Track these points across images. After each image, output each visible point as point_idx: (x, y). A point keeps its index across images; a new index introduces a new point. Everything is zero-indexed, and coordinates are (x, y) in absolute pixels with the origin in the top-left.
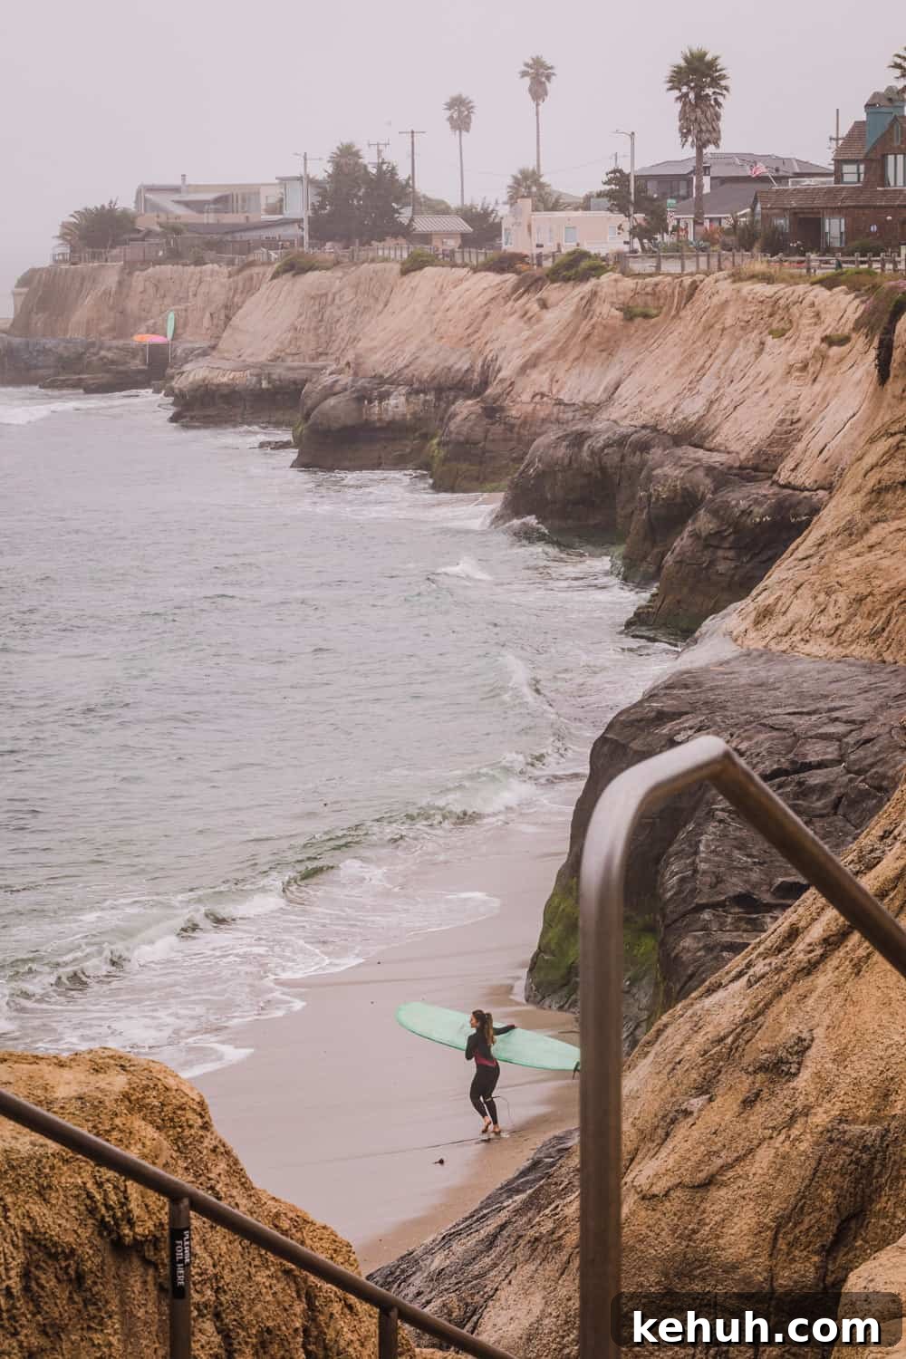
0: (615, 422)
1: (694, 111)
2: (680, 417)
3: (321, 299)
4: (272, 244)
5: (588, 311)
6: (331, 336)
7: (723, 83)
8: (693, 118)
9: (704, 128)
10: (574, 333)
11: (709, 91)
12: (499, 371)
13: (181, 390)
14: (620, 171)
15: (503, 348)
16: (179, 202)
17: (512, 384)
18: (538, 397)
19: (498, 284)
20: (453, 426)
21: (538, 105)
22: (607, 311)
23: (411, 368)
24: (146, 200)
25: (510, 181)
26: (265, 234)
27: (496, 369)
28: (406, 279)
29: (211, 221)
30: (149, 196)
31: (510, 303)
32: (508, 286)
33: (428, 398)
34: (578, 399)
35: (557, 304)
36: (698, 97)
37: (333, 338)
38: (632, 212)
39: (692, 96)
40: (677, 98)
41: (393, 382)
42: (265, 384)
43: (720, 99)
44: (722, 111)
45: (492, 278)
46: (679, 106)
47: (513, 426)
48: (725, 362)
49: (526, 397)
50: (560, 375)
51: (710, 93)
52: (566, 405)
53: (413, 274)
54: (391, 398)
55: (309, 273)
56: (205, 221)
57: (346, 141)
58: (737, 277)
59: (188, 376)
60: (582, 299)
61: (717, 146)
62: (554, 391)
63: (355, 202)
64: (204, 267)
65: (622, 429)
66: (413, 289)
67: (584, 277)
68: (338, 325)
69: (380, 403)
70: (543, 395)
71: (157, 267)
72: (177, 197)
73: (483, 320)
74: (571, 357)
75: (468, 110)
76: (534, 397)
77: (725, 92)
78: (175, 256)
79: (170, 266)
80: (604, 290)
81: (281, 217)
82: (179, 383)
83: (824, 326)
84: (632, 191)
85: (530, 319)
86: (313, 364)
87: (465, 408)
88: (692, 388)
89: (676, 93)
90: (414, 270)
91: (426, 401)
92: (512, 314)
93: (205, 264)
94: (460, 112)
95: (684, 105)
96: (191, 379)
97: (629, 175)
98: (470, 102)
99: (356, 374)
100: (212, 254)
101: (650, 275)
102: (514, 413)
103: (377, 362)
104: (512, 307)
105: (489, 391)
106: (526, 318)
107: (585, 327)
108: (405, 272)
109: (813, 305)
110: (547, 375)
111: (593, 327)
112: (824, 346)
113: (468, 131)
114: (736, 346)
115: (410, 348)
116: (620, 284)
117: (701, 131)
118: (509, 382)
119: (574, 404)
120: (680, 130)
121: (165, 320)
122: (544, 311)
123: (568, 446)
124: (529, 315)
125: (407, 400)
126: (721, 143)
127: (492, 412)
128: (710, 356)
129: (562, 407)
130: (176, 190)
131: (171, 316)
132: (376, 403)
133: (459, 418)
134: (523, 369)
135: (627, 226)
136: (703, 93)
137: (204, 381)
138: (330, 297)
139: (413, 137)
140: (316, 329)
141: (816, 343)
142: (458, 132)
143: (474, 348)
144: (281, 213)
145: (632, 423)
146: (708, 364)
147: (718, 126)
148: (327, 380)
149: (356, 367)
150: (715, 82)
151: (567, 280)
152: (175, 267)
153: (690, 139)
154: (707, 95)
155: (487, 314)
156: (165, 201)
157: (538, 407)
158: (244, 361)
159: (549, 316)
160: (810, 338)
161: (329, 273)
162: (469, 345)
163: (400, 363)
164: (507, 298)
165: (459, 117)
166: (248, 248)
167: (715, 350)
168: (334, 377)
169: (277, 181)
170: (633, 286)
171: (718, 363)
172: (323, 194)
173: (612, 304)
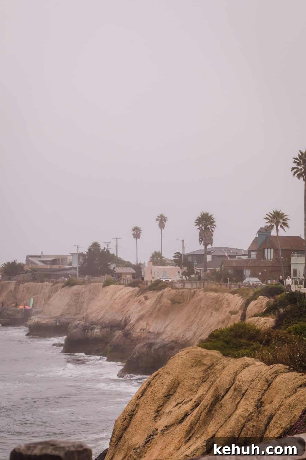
0: (163, 339)
1: (204, 233)
2: (185, 338)
3: (78, 295)
4: (66, 276)
5: (160, 301)
6: (81, 308)
7: (214, 224)
8: (203, 235)
9: (207, 238)
10: (155, 308)
11: (209, 226)
12: (130, 321)
13: (30, 325)
14: (179, 253)
15: (132, 313)
16: (40, 261)
17: (134, 325)
18: (142, 330)
19: (132, 291)
20: (113, 340)
21: (161, 230)
22: (166, 301)
23: (102, 319)
24: (29, 260)
25: (151, 256)
26: (65, 272)
27: (129, 320)
28: (104, 289)
29: (49, 267)
30: (30, 259)
31: (136, 298)
32: (136, 292)
33: (107, 330)
34: (156, 331)
35: (150, 298)
36: (205, 228)
37: (82, 308)
38: (183, 267)
39: (203, 228)
40: (198, 228)
41: (96, 324)
42: (58, 324)
43: (213, 229)
44: (213, 233)
45: (131, 289)
46: (199, 231)
47: (133, 340)
48: (200, 320)
49: (138, 330)
50: (150, 322)
51: (210, 227)
52: (151, 333)
53: (106, 287)
54: (95, 330)
55: (75, 286)
56: (47, 267)
57: (95, 241)
58: (206, 290)
59: (32, 320)
60: (158, 296)
61: (212, 245)
62: (148, 328)
63: (95, 262)
64: (44, 283)
65: (165, 342)
66: (106, 292)
67: (160, 289)
68: (83, 304)
69: (91, 331)
70: (144, 330)
71: (28, 283)
72: (40, 259)
73: (127, 303)
74: (154, 317)
75: (139, 231)
76: (141, 330)
77: (215, 227)
78: (34, 279)
79: (32, 283)
80: (165, 294)
81: (71, 266)
82: (29, 323)
83: (230, 308)
84: (183, 259)
85: (141, 303)
86: (74, 317)
87: (118, 333)
88: (189, 328)
89: (198, 227)
90: (107, 286)
91: (107, 331)
92: (136, 301)
93: (44, 282)
94: (137, 232)
95: (201, 230)
96: (33, 321)
97: (181, 255)
98: (140, 229)
99: (86, 321)
100: (47, 279)
101: (181, 289)
102: (134, 335)
103: (93, 317)
104: (137, 299)
105: (126, 328)
106: (140, 303)
107: (159, 306)
108: (104, 286)
109: (227, 300)
110: (145, 323)
111: (161, 306)
112: (230, 314)
113: (139, 238)
114: (204, 314)
115: (103, 313)
116: (171, 292)
117: (206, 240)
118: (133, 325)
119: (154, 333)
120: (199, 239)
121: (30, 301)
122: (146, 300)
123: (147, 348)
124: (141, 302)
125: (100, 330)
126: (213, 244)
127: (127, 335)
128: (196, 317)
129: (150, 334)
130: (40, 257)
131: (32, 300)
132: (90, 331)
133: (115, 337)
134: (138, 321)
135: (181, 272)
136: (208, 227)
137: (37, 322)
138: (81, 294)
139: (117, 240)
140: (76, 305)
141: (228, 313)
142: (136, 239)
143: (124, 313)
144: (71, 265)
145: (169, 340)
146: (195, 320)
147: (212, 238)
148: (76, 323)
149: (86, 318)
150: (212, 223)
151: (154, 290)
152: (34, 283)
153: (202, 242)
154: (209, 227)
155: (128, 301)
156: (36, 260)
157: (142, 334)
158: (51, 316)
159: (148, 302)
160: (226, 312)
161: (80, 286)
162: (122, 312)
163: (99, 317)
164: (135, 296)
165: (136, 234)
166: (58, 276)
167: (197, 315)
168: (78, 322)
169: (70, 255)
170: (175, 292)
171: (198, 320)
172: (85, 259)
173: (168, 298)
